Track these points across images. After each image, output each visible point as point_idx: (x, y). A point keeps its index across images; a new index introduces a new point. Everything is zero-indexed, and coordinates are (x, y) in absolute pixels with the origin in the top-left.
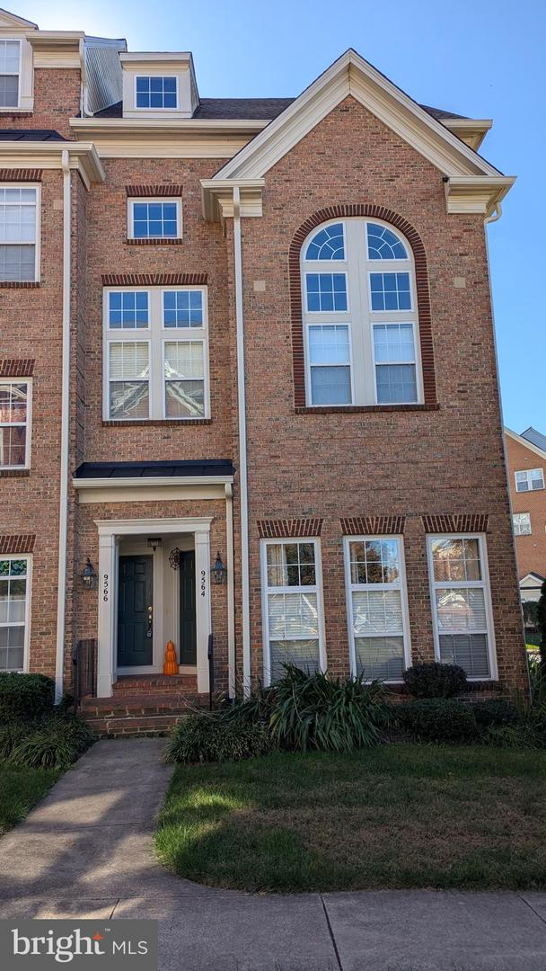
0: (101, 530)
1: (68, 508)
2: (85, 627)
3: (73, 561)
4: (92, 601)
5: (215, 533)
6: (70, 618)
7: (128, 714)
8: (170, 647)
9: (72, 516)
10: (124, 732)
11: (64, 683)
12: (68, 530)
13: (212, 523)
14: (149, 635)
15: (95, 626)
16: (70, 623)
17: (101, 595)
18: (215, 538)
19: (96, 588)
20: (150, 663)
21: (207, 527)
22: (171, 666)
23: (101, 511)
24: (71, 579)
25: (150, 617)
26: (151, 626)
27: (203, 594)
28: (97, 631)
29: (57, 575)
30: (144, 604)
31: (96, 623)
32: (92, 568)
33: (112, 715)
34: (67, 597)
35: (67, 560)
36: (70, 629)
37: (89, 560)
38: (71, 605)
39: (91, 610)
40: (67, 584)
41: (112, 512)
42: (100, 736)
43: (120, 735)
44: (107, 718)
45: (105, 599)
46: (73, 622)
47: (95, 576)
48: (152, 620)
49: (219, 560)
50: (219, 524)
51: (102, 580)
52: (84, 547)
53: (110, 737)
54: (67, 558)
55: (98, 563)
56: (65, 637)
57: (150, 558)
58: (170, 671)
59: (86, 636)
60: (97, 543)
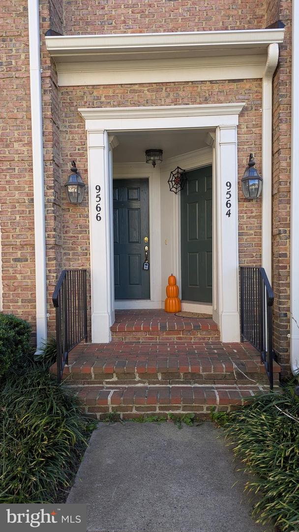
0: (89, 125)
1: (42, 86)
2: (74, 254)
3: (53, 163)
4: (81, 221)
5: (244, 130)
6: (52, 241)
7: (137, 379)
8: (172, 280)
9: (48, 98)
10: (134, 411)
11: (48, 325)
12: (44, 118)
13: (241, 115)
14: (146, 267)
15: (86, 253)
16: (51, 248)
17: (93, 213)
18: (245, 137)
19: (85, 203)
20: (147, 297)
21: (234, 120)
22: (173, 302)
23: (87, 98)
24: (50, 188)
25: (146, 248)
26: (147, 258)
27: (229, 214)
28: (88, 259)
29: (31, 182)
30: (140, 233)
31: (88, 249)
32: (78, 174)
33: (115, 379)
34: (46, 212)
35: (45, 161)
36: (52, 255)
37: (74, 164)
38: (52, 223)
39: (81, 232)
40: (45, 195)
41: (103, 99)
42: (98, 415)
43: (129, 416)
44: (107, 383)
45: (98, 218)
46: (56, 246)
47: (83, 187)
48: (148, 251)
49: (251, 165)
50: (251, 116)
51: (93, 193)
52: (68, 148)
53: (114, 418)
54: (44, 156)
55: (86, 171)
56: (47, 265)
57: (145, 182)
58: (173, 308)
59: (74, 265)
60: (84, 144)
